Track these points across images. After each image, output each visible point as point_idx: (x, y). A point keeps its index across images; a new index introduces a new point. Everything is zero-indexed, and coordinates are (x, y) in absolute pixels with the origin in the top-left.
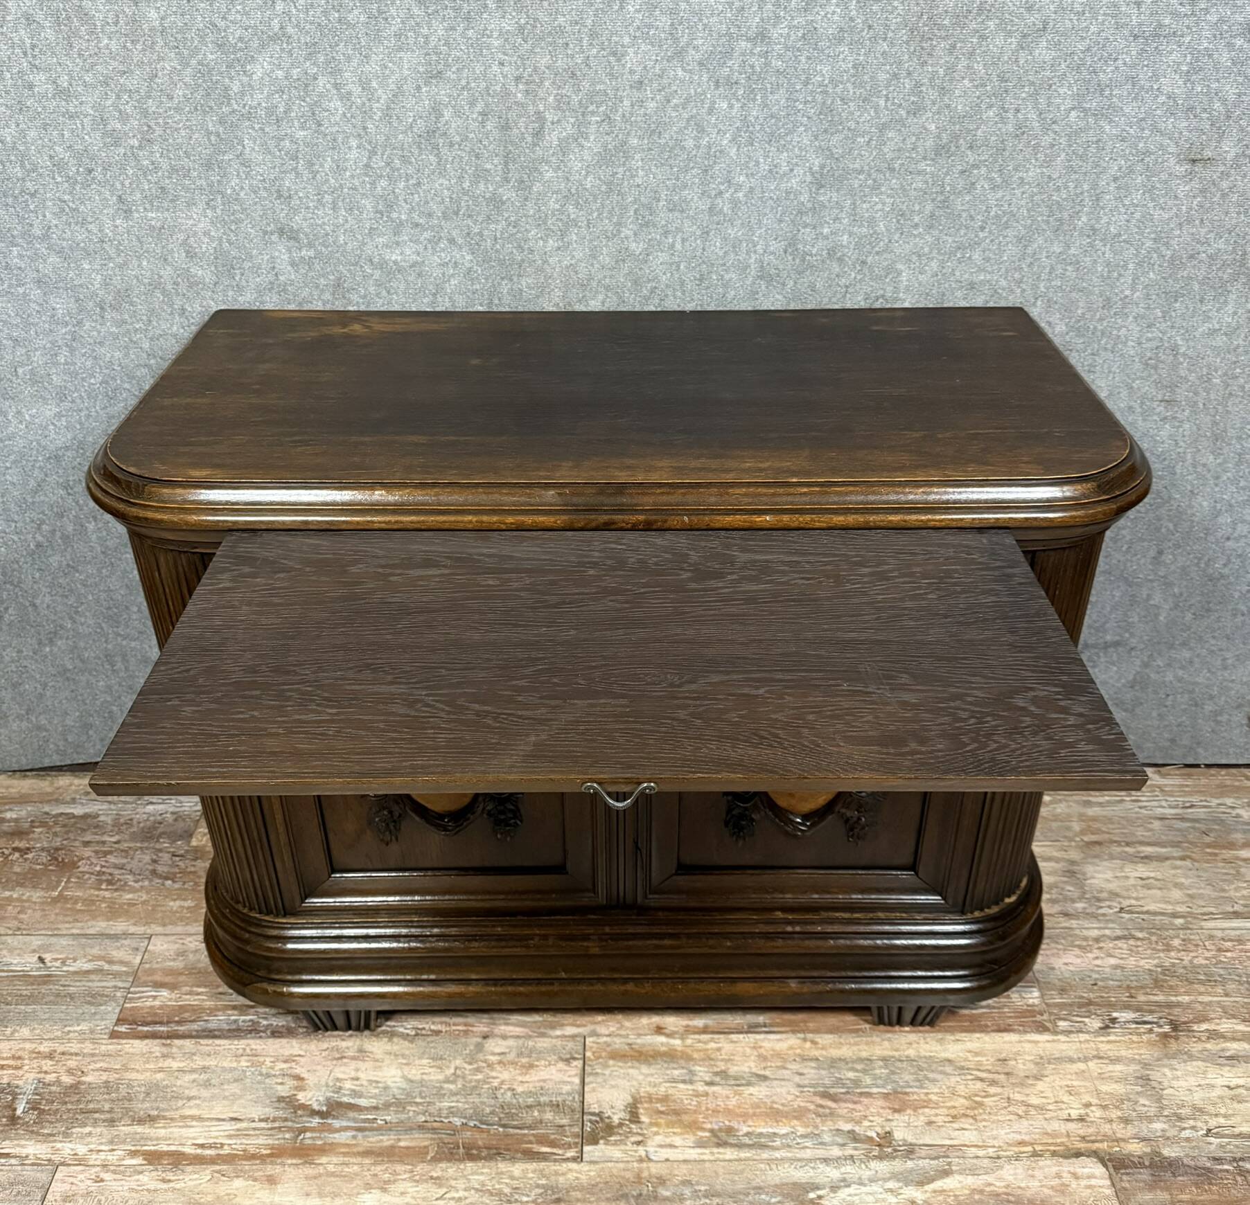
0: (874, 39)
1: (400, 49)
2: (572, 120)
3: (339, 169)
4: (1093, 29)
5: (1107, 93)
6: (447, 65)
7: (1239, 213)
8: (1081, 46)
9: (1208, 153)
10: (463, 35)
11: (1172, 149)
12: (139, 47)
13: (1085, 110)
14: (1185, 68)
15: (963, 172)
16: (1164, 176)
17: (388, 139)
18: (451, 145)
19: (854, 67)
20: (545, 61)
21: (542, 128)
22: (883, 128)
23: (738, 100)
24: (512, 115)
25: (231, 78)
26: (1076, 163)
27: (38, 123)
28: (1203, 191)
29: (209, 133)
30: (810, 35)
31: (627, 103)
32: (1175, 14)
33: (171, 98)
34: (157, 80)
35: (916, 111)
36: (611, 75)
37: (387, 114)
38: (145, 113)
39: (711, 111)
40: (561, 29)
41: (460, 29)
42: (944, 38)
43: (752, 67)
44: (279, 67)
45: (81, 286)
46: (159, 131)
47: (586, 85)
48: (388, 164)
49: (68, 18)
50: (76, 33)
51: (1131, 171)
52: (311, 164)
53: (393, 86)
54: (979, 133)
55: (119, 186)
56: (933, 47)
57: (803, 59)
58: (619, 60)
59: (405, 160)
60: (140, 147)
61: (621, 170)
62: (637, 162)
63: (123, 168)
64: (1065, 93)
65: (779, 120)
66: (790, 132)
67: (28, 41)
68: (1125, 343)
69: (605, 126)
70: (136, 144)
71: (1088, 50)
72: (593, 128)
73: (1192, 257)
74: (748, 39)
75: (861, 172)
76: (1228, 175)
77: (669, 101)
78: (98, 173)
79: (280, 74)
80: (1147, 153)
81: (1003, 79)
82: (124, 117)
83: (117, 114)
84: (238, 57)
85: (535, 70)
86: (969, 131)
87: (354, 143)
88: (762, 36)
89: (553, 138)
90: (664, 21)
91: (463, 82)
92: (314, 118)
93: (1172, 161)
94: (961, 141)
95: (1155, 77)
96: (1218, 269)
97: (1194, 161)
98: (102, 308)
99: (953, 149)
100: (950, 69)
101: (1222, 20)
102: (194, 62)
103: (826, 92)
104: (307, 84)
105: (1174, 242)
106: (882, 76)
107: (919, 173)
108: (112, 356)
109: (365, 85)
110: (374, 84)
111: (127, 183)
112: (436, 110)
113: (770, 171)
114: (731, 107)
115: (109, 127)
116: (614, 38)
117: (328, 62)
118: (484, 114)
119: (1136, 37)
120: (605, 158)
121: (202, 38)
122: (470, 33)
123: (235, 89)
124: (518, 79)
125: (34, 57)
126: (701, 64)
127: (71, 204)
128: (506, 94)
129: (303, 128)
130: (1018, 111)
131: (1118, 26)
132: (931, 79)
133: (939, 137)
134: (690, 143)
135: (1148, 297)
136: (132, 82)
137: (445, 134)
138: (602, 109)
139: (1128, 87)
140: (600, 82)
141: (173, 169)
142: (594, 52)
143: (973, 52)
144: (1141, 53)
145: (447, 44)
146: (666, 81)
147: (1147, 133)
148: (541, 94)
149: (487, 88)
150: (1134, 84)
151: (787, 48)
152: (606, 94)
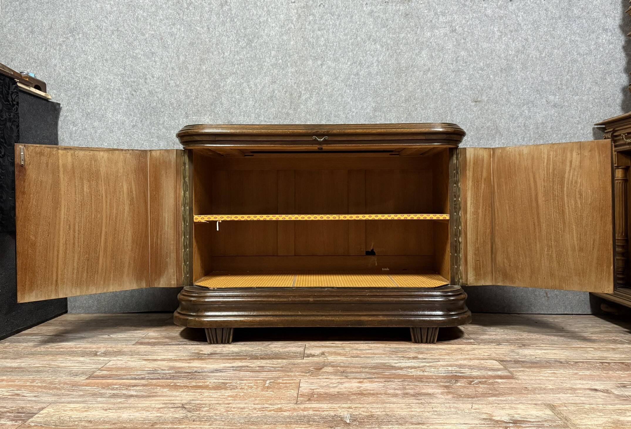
0: (386, 74)
1: (265, 76)
2: (309, 93)
3: (246, 106)
4: (442, 70)
5: (449, 85)
6: (277, 80)
7: (492, 115)
8: (439, 74)
9: (479, 99)
11: (469, 98)
12: (199, 75)
13: (444, 89)
14: (468, 78)
15: (413, 106)
16: (469, 106)
17: (260, 98)
18: (277, 99)
19: (382, 81)
20: (302, 79)
21: (301, 95)
22: (390, 95)
24: (293, 92)
25: (221, 82)
26: (444, 103)
27: (169, 93)
28: (480, 109)
29: (213, 96)
30: (370, 73)
31: (323, 89)
32: (462, 66)
33: (205, 87)
34: (202, 83)
35: (399, 91)
36: (319, 83)
37: (261, 92)
38: (197, 91)
39: (345, 92)
40: (307, 72)
41: (281, 71)
42: (404, 73)
43: (355, 81)
44: (234, 80)
45: (169, 138)
46: (200, 95)
47: (312, 85)
48: (259, 105)
49: (183, 68)
50: (184, 72)
51: (459, 105)
52: (239, 104)
53: (263, 85)
54: (416, 95)
55: (186, 109)
56: (401, 75)
57: (368, 79)
58: (321, 79)
59: (264, 104)
60: (195, 99)
61: (322, 106)
62: (326, 104)
63: (189, 105)
64: (438, 85)
65: (363, 94)
66: (367, 97)
67: (171, 73)
69: (317, 95)
70: (193, 98)
71: (441, 74)
72: (314, 95)
73: (482, 127)
74: (354, 75)
75: (386, 107)
76: (486, 105)
77: (334, 89)
78: (181, 107)
79: (234, 82)
80: (463, 100)
81: (420, 82)
82: (192, 92)
84: (224, 78)
85: (300, 81)
86: (413, 95)
87: (251, 100)
88: (357, 74)
89: (303, 98)
90: (333, 71)
91: (281, 84)
92: (241, 93)
93: (470, 102)
94: (412, 98)
95: (460, 81)
96: (491, 131)
97: (476, 102)
98: (174, 144)
99: (410, 100)
100: (406, 80)
101: (474, 67)
102: (212, 79)
103: (375, 87)
104: (241, 84)
105: (476, 123)
106: (389, 83)
107: (402, 107)
109: (256, 85)
110: (258, 85)
111: (189, 109)
112: (273, 91)
113: (362, 108)
114: (350, 91)
115: (187, 94)
116: (320, 74)
117: (247, 79)
118: (286, 92)
119: (453, 72)
120: (317, 103)
121: (216, 73)
122: (283, 72)
123: (222, 85)
124: (295, 83)
125: (172, 77)
126: (342, 81)
127: (172, 115)
128: (292, 86)
129: (238, 95)
130: (425, 90)
131: (448, 69)
132: (402, 83)
133: (406, 97)
134: (340, 100)
135: (472, 139)
136: (195, 84)
137: (275, 97)
138: (317, 91)
139: (454, 83)
140: (316, 84)
141: (202, 105)
142: (315, 77)
143: (412, 76)
144: (455, 75)
145: (277, 75)
146: (333, 85)
147: (461, 95)
148: (301, 87)
149: (287, 85)
150: (455, 83)
151: (364, 77)
152: (318, 87)
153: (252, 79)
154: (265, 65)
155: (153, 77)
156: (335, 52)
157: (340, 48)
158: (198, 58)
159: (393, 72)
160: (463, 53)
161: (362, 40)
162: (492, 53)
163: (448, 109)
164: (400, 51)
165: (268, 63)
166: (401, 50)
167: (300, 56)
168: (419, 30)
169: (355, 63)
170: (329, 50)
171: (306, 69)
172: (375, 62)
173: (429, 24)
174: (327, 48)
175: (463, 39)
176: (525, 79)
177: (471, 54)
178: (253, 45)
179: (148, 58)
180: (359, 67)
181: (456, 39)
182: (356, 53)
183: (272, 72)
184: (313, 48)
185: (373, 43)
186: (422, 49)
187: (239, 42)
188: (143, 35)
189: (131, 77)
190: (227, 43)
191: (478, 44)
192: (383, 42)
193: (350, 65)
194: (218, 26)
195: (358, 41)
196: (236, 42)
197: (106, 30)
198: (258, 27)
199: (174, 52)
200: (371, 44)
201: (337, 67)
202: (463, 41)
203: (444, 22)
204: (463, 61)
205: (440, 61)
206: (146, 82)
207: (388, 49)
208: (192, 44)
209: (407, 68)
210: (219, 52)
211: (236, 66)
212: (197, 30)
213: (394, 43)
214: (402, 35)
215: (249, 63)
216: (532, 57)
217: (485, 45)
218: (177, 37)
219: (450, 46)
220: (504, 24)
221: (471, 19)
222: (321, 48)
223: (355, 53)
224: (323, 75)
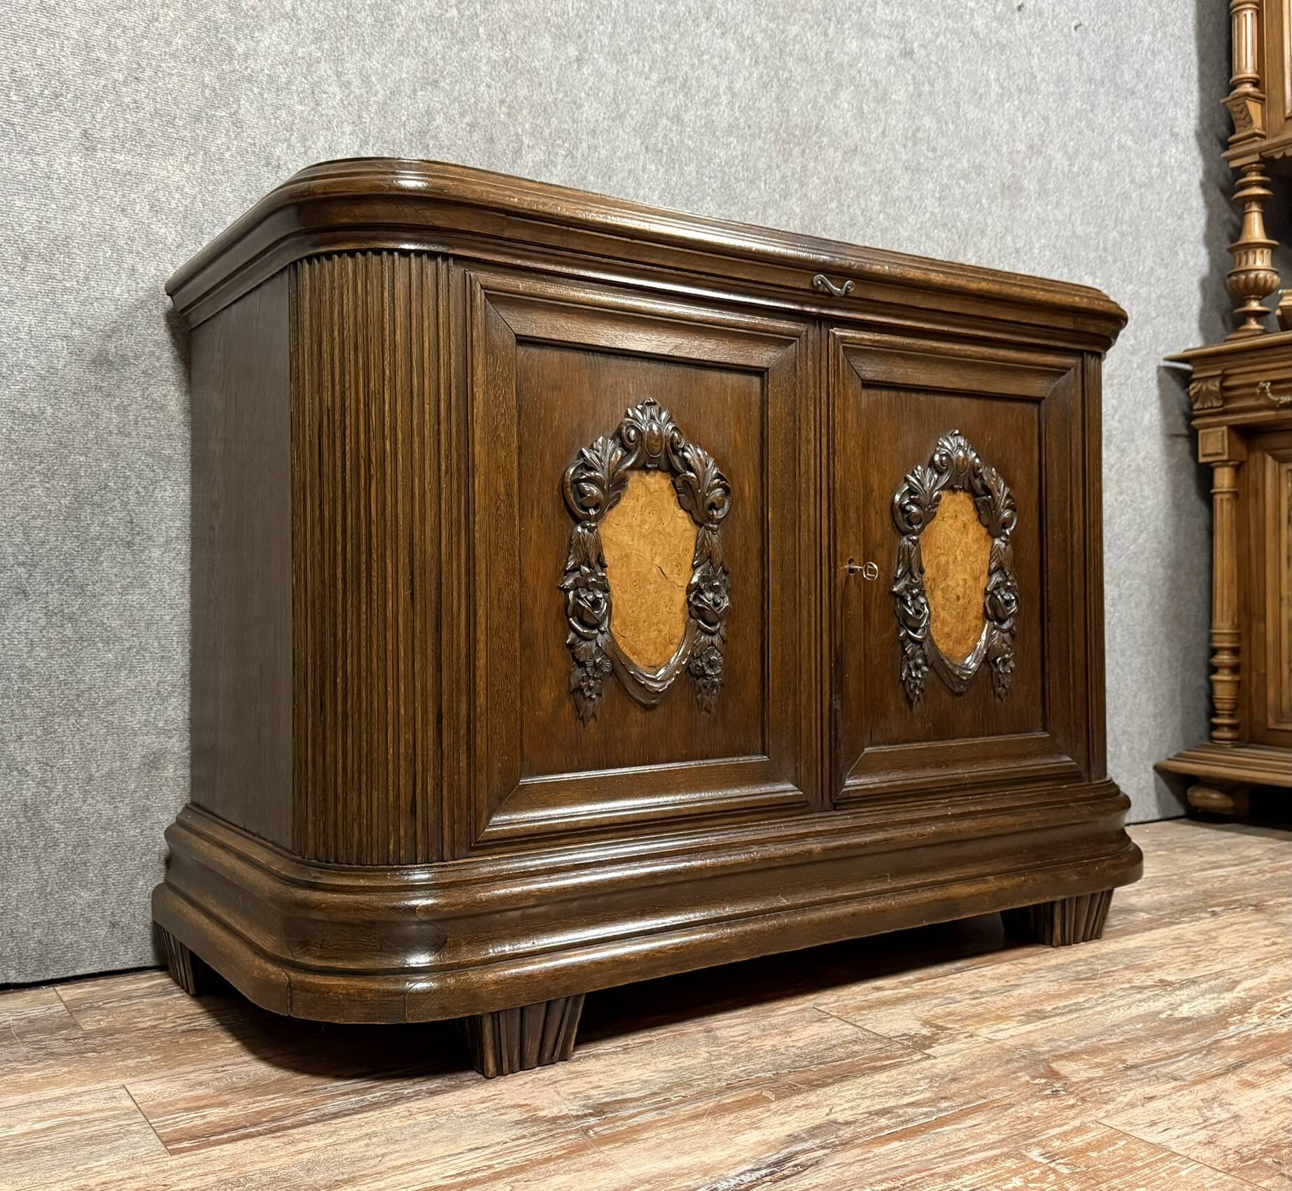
1: (401, 54)
2: (544, 148)
4: (883, 157)
5: (897, 205)
6: (442, 77)
10: (458, 54)
14: (937, 195)
17: (381, 130)
18: (441, 148)
19: (742, 154)
20: (523, 92)
21: (520, 148)
22: (765, 206)
23: (662, 166)
24: (496, 131)
25: (238, 40)
29: (205, 86)
30: (709, 124)
31: (585, 145)
32: (926, 158)
33: (169, 43)
34: (156, 24)
35: (785, 196)
36: (574, 121)
38: (137, 52)
39: (644, 169)
40: (537, 72)
41: (455, 49)
42: (798, 144)
43: (671, 141)
44: (286, 42)
46: (149, 72)
47: (554, 121)
52: (304, 139)
54: (828, 218)
56: (791, 150)
57: (706, 143)
58: (578, 109)
60: (125, 83)
63: (98, 101)
64: (874, 199)
69: (568, 161)
70: (121, 77)
71: (882, 171)
72: (560, 159)
74: (667, 118)
77: (615, 153)
79: (286, 48)
81: (836, 180)
82: (112, 50)
83: (105, 45)
84: (248, 22)
85: (516, 97)
86: (822, 217)
87: (348, 129)
88: (677, 119)
90: (609, 89)
91: (456, 94)
92: (313, 97)
94: (817, 224)
95: (921, 199)
98: (26, 258)
100: (804, 168)
101: (951, 166)
102: (201, 16)
103: (724, 172)
104: (311, 64)
106: (761, 165)
108: (22, 321)
109: (365, 79)
110: (374, 79)
111: (98, 118)
112: (429, 114)
114: (658, 170)
115: (93, 55)
116: (575, 91)
117: (332, 50)
118: (472, 126)
119: (907, 169)
122: (464, 54)
123: (240, 50)
124: (502, 102)
126: (635, 130)
127: (18, 128)
128: (491, 112)
129: (301, 103)
130: (849, 207)
131: (896, 159)
132: (793, 174)
136: (128, 19)
137: (435, 137)
138: (567, 145)
139: (908, 203)
140: (565, 122)
141: (156, 113)
142: (560, 96)
143: (816, 158)
144: (912, 180)
145: (443, 58)
146: (612, 136)
147: (923, 238)
148: (520, 119)
149: (476, 104)
150: (911, 202)
151: (695, 132)
152: (570, 134)
153: (352, 53)
154: (399, 13)
156: (614, 27)
159: (772, 135)
160: (927, 122)
161: (690, 12)
162: (984, 137)
164: (786, 74)
166: (790, 72)
168: (832, 26)
169: (671, 80)
170: (598, 17)
171: (536, 63)
172: (724, 93)
173: (855, 17)
174: (591, 9)
175: (928, 82)
176: (1044, 223)
177: (944, 127)
180: (681, 96)
181: (914, 79)
182: (675, 49)
183: (426, 44)
185: (718, 32)
186: (838, 85)
191: (958, 106)
192: (743, 36)
193: (659, 83)
195: (678, 13)
200: (714, 34)
201: (621, 81)
202: (927, 88)
203: (886, 21)
204: (929, 145)
205: (880, 130)
207: (757, 62)
209: (806, 131)
213: (772, 47)
214: (794, 30)
216: (1056, 168)
217: (972, 113)
219: (900, 94)
220: (1008, 69)
221: (944, 33)
223: (671, 47)
224: (583, 95)
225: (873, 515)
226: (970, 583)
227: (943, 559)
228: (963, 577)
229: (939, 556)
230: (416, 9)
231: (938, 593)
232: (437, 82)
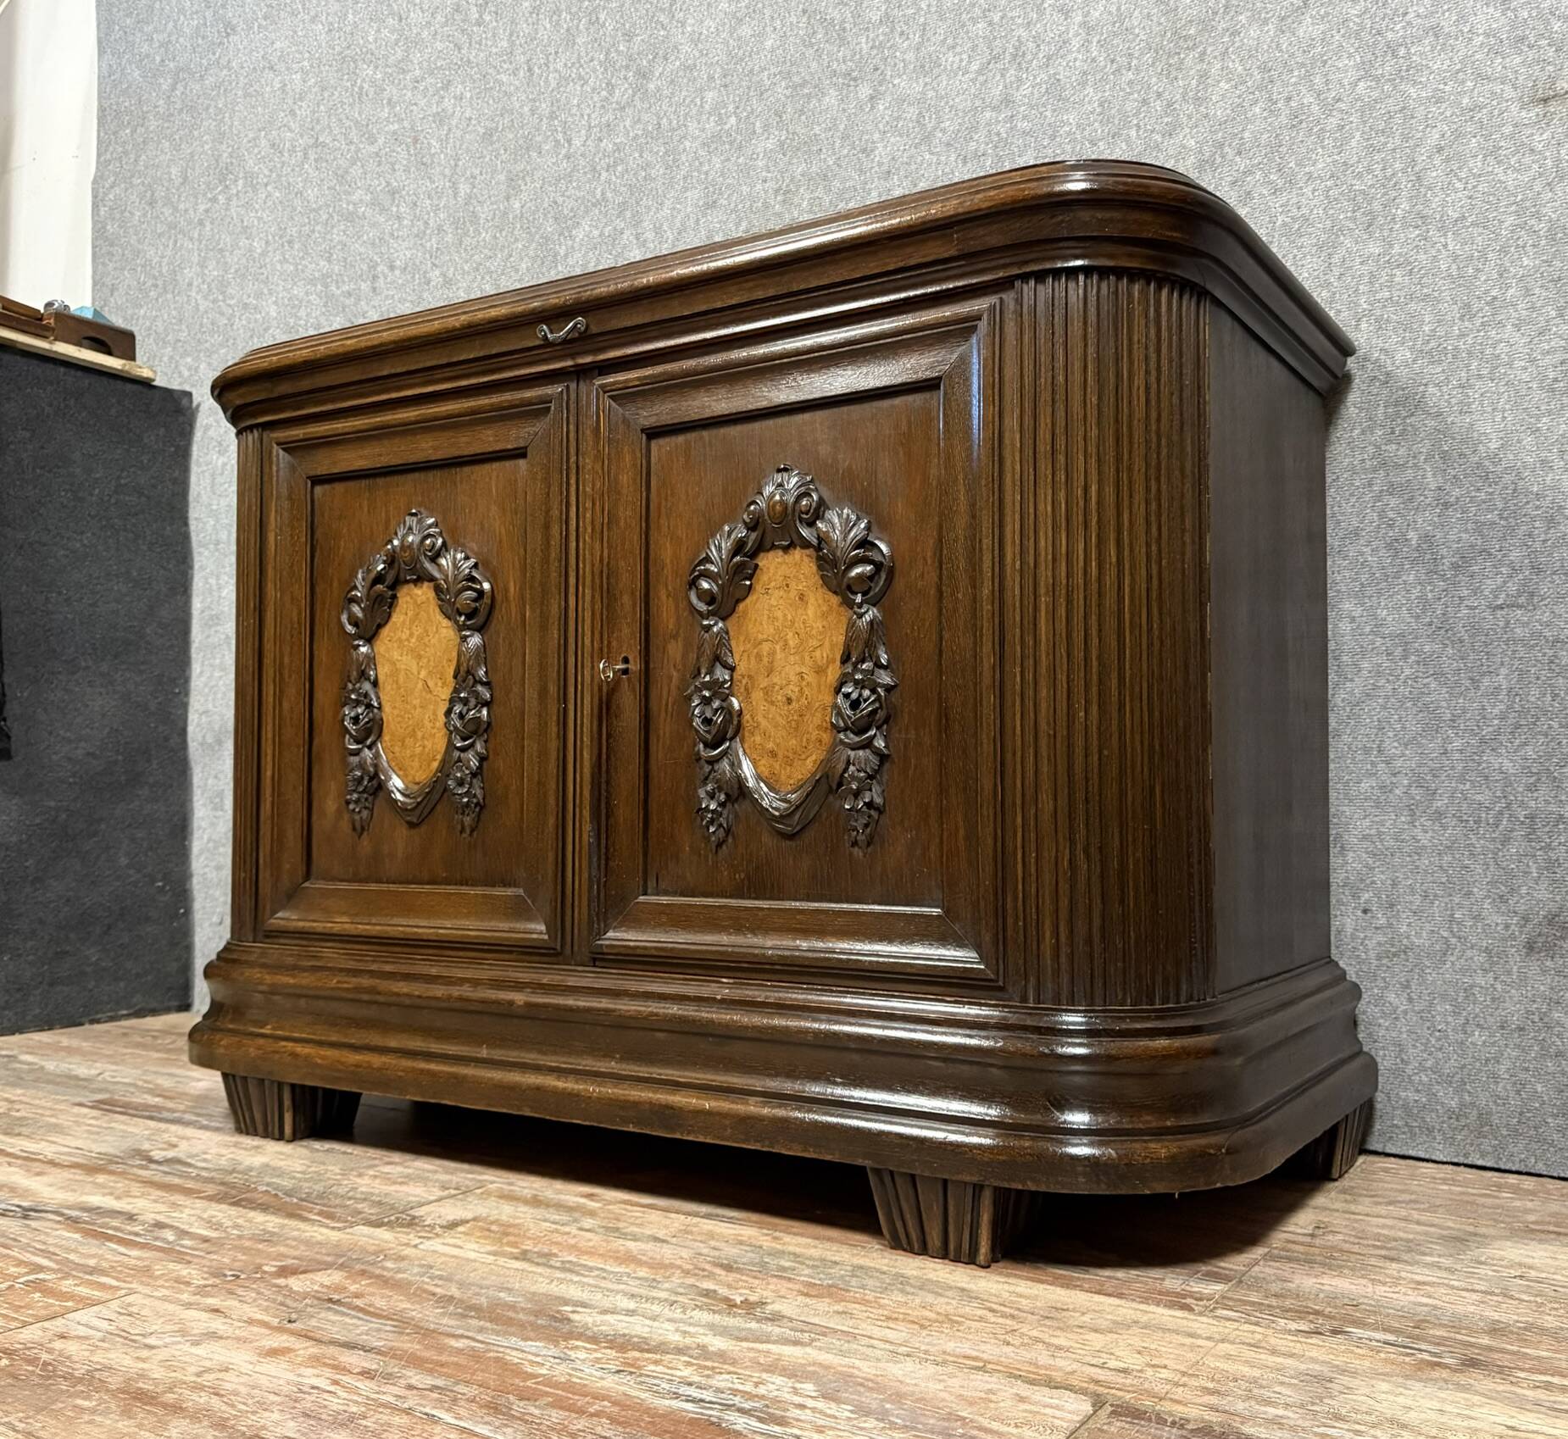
0: (1118, 72)
1: (687, 190)
5: (1402, 51)
6: (721, 194)
10: (735, 163)
11: (1509, 92)
12: (504, 234)
13: (1377, 79)
16: (1507, 130)
19: (1101, 105)
20: (801, 169)
26: (1377, 140)
30: (1053, 88)
33: (517, 271)
36: (861, 171)
40: (817, 139)
41: (733, 159)
42: (1192, 48)
43: (998, 134)
44: (596, 227)
47: (836, 183)
49: (464, 223)
50: (466, 234)
51: (1458, 135)
53: (679, 224)
54: (1247, 135)
56: (1182, 62)
57: (1048, 114)
58: (868, 156)
64: (1347, 66)
67: (435, 246)
68: (1510, 364)
74: (994, 109)
79: (596, 233)
80: (1476, 108)
81: (1264, 69)
84: (567, 226)
85: (792, 179)
86: (1234, 136)
88: (1007, 101)
90: (912, 112)
91: (732, 205)
93: (1514, 108)
94: (1227, 149)
95: (1462, 19)
97: (1545, 101)
99: (1219, 160)
100: (1204, 76)
102: (537, 237)
105: (1546, 208)
106: (1130, 106)
116: (865, 137)
117: (633, 217)
121: (546, 216)
122: (741, 159)
123: (562, 253)
124: (777, 191)
125: (436, 258)
126: (948, 144)
128: (766, 206)
130: (1289, 99)
135: (1528, 292)
139: (1430, 39)
142: (846, 152)
143: (1226, 52)
145: (723, 174)
146: (913, 167)
147: (1469, 85)
148: (796, 200)
149: (751, 206)
151: (1032, 107)
152: (856, 190)
153: (648, 208)
154: (684, 150)
155: (392, 268)
156: (922, 36)
157: (942, 18)
158: (502, 177)
159: (1148, 58)
163: (1398, 166)
165: (695, 138)
167: (795, 87)
169: (996, 58)
170: (902, 34)
171: (817, 130)
172: (1076, 35)
174: (893, 29)
178: (652, 86)
179: (383, 210)
180: (1012, 72)
183: (706, 168)
184: (843, 41)
187: (611, 87)
188: (372, 140)
189: (344, 282)
190: (578, 106)
193: (980, 72)
194: (556, 53)
196: (604, 93)
197: (293, 150)
198: (666, 22)
199: (445, 176)
201: (931, 94)
206: (374, 289)
208: (488, 135)
209: (1206, 26)
210: (557, 141)
211: (604, 174)
212: (501, 83)
215: (641, 156)
218: (454, 122)
222: (871, 36)
223: (996, 19)
225: (664, 597)
226: (810, 678)
227: (766, 647)
228: (798, 669)
229: (760, 643)
230: (699, 137)
231: (757, 695)
232: (714, 202)
